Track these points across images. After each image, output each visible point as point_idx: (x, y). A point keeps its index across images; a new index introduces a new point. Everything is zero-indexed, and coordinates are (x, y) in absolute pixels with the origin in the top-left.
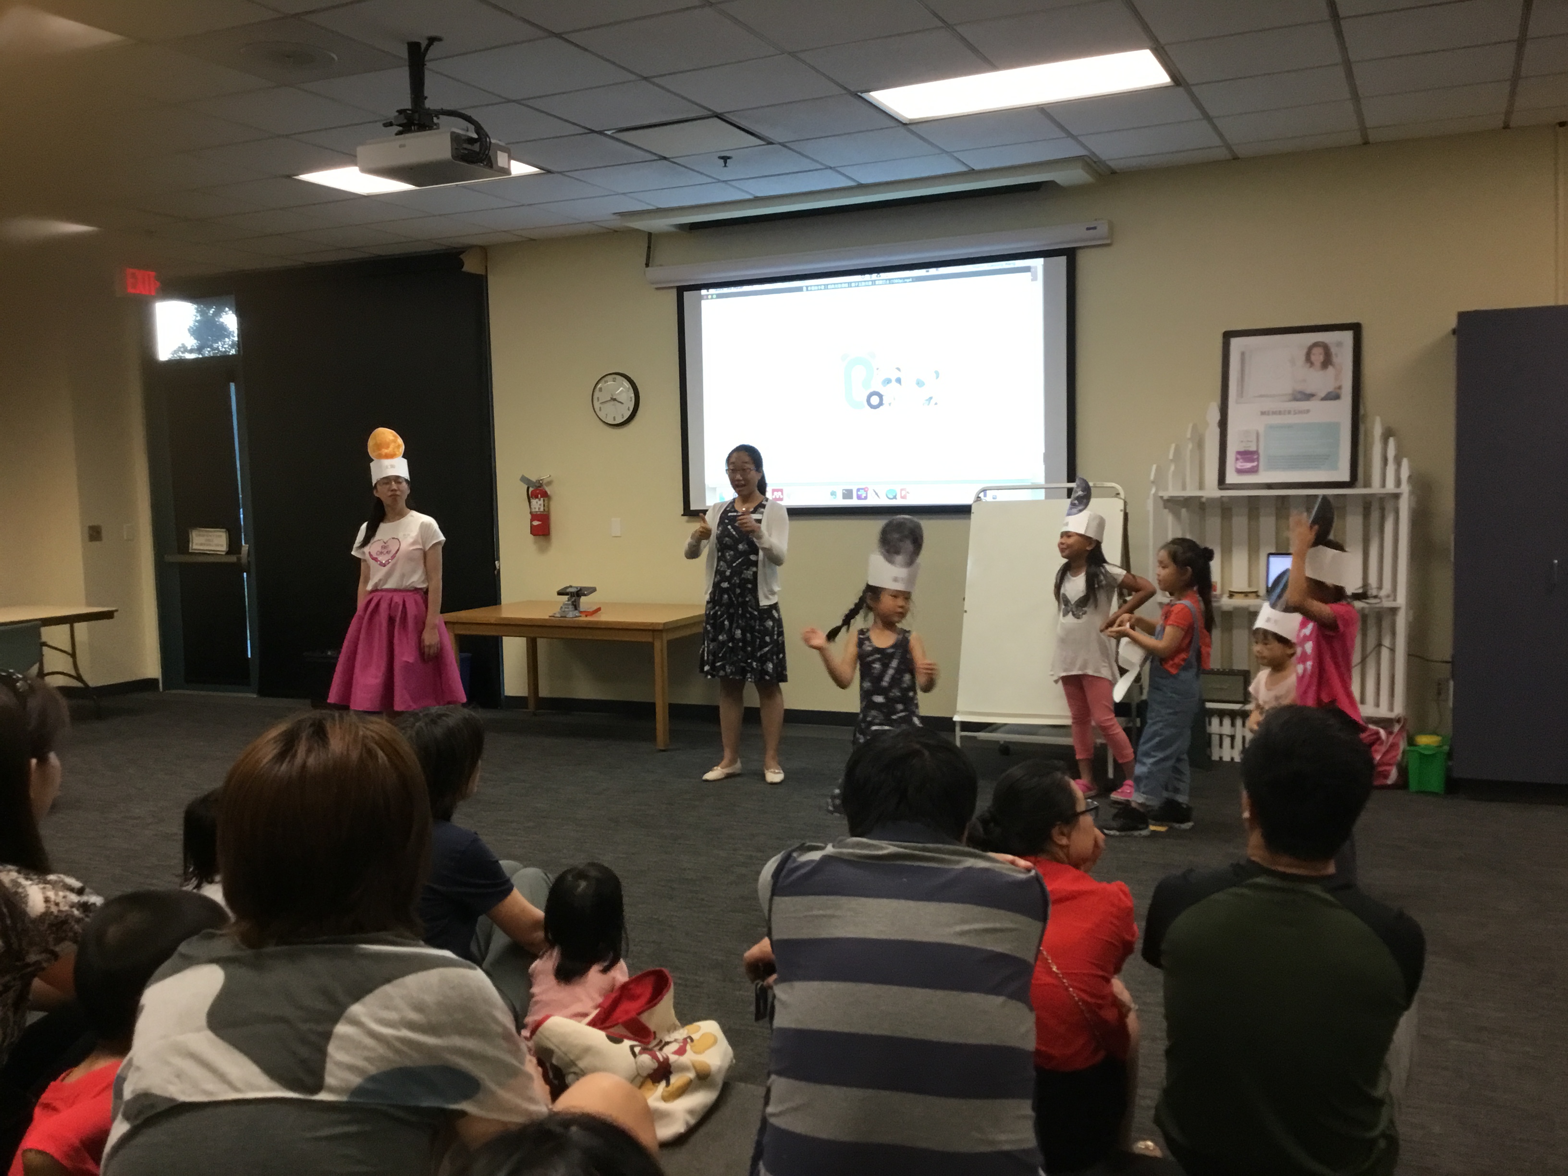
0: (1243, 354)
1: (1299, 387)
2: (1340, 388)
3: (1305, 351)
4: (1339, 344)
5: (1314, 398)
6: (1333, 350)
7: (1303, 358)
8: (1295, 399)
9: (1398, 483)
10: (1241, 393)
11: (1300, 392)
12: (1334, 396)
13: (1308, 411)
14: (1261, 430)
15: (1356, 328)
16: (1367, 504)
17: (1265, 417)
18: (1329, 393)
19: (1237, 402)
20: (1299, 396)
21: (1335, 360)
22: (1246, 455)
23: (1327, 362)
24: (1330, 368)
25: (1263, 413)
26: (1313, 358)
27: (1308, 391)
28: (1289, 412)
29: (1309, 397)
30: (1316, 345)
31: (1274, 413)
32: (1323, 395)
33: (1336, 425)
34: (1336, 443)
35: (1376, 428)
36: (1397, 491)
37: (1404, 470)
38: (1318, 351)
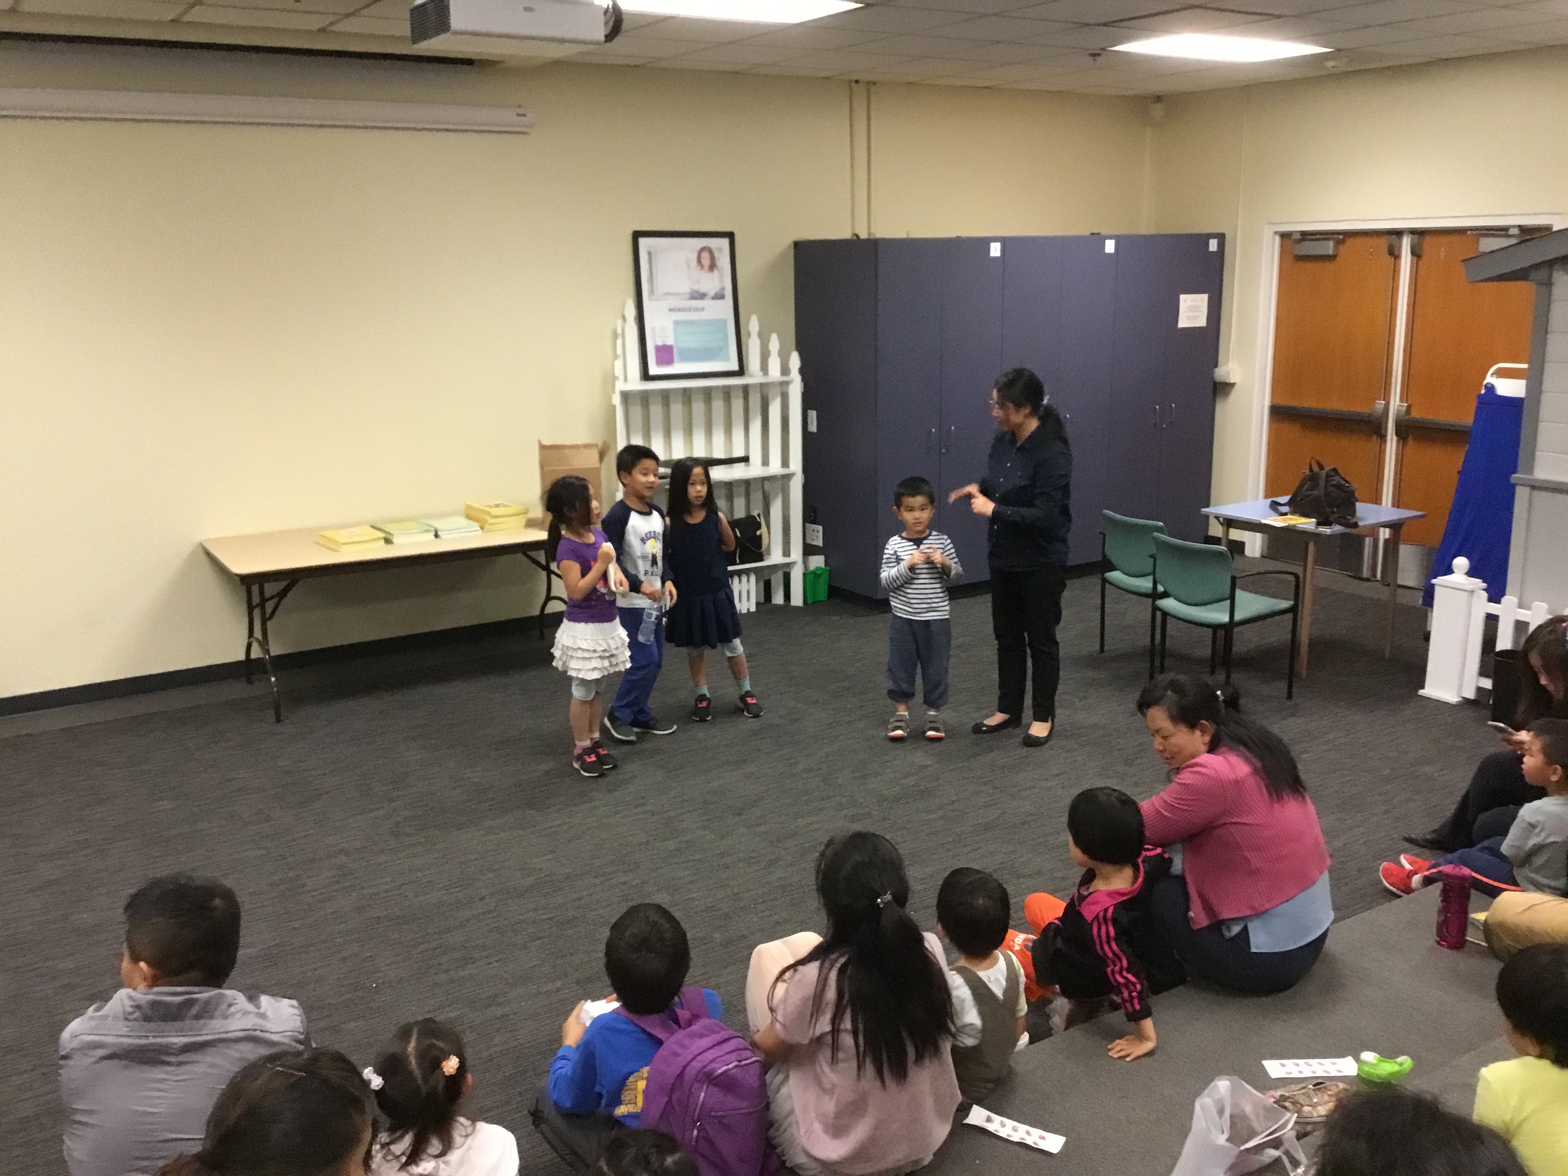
0: (649, 254)
1: (696, 287)
2: (724, 289)
3: (696, 254)
5: (705, 298)
6: (716, 254)
7: (695, 261)
8: (693, 298)
9: (785, 370)
10: (652, 292)
11: (697, 292)
12: (720, 296)
13: (703, 309)
14: (670, 326)
15: (730, 236)
16: (746, 389)
17: (672, 314)
18: (717, 293)
19: (650, 299)
20: (696, 295)
21: (718, 263)
22: (660, 349)
23: (713, 266)
24: (716, 271)
25: (671, 310)
26: (703, 261)
27: (702, 291)
28: (690, 310)
29: (702, 296)
30: (703, 249)
31: (679, 310)
32: (712, 293)
33: (724, 322)
34: (726, 338)
35: (753, 325)
36: (785, 379)
37: (795, 361)
38: (706, 256)
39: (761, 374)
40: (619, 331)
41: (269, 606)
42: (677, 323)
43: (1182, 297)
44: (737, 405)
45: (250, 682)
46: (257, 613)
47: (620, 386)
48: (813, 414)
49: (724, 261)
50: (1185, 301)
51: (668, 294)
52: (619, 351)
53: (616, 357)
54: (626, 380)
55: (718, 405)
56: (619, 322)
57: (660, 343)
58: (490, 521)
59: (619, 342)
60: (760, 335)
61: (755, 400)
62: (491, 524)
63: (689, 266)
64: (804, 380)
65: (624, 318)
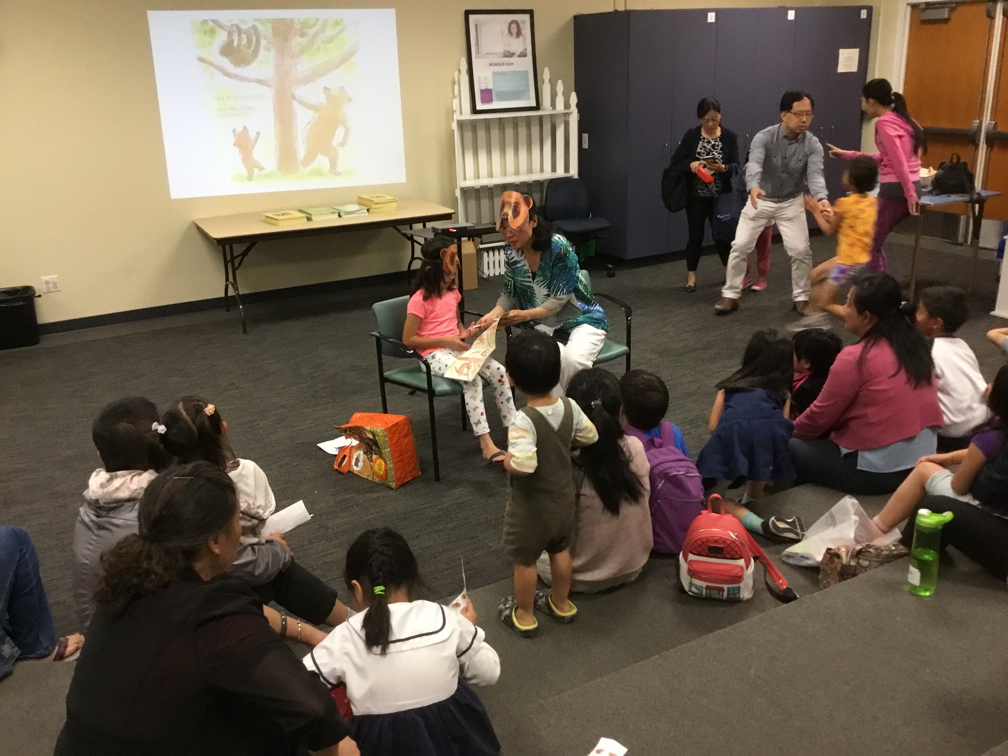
0: (476, 26)
1: (507, 49)
2: (526, 49)
3: (507, 26)
4: (524, 22)
5: (514, 56)
6: (521, 26)
7: (507, 30)
8: (506, 56)
9: (567, 105)
10: (478, 52)
11: (508, 52)
12: (523, 55)
13: (512, 64)
14: (490, 76)
15: (531, 12)
16: (541, 118)
17: (491, 67)
18: (521, 53)
19: (476, 58)
20: (507, 54)
21: (523, 32)
22: (483, 92)
23: (519, 34)
24: (521, 38)
25: (490, 65)
26: (512, 30)
27: (512, 51)
28: (503, 65)
29: (512, 55)
30: (513, 22)
31: (496, 65)
32: (518, 53)
33: (527, 72)
34: (528, 84)
35: (546, 75)
36: (567, 111)
37: (574, 99)
38: (514, 26)
39: (551, 108)
40: (456, 80)
41: (237, 262)
42: (495, 74)
43: (841, 51)
44: (535, 130)
45: (228, 310)
46: (230, 265)
47: (457, 117)
48: (586, 136)
49: (527, 31)
50: (843, 54)
51: (487, 54)
52: (456, 93)
53: (454, 97)
54: (461, 113)
55: (522, 131)
56: (456, 73)
57: (483, 88)
58: (374, 206)
59: (456, 87)
60: (550, 81)
61: (547, 128)
62: (375, 208)
63: (502, 34)
64: (579, 112)
65: (460, 71)
